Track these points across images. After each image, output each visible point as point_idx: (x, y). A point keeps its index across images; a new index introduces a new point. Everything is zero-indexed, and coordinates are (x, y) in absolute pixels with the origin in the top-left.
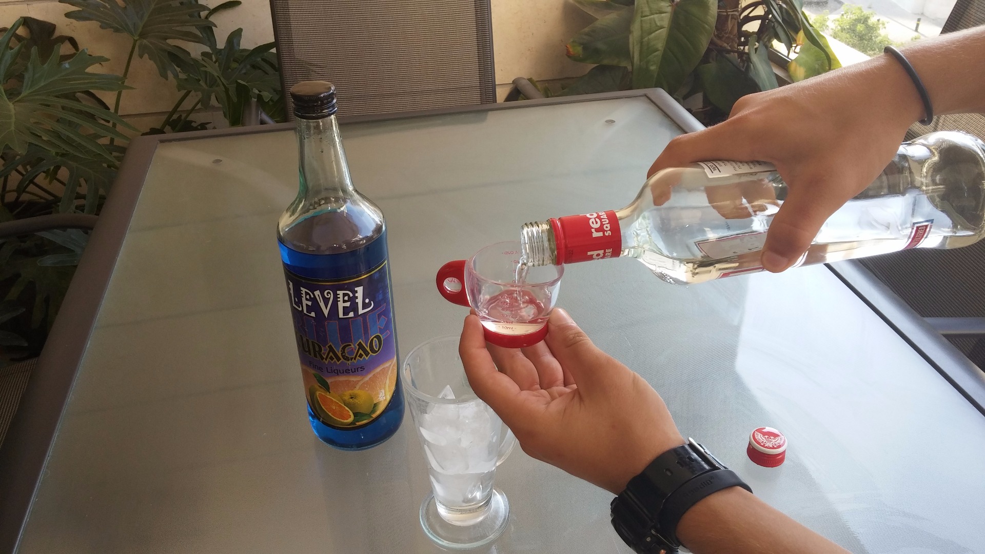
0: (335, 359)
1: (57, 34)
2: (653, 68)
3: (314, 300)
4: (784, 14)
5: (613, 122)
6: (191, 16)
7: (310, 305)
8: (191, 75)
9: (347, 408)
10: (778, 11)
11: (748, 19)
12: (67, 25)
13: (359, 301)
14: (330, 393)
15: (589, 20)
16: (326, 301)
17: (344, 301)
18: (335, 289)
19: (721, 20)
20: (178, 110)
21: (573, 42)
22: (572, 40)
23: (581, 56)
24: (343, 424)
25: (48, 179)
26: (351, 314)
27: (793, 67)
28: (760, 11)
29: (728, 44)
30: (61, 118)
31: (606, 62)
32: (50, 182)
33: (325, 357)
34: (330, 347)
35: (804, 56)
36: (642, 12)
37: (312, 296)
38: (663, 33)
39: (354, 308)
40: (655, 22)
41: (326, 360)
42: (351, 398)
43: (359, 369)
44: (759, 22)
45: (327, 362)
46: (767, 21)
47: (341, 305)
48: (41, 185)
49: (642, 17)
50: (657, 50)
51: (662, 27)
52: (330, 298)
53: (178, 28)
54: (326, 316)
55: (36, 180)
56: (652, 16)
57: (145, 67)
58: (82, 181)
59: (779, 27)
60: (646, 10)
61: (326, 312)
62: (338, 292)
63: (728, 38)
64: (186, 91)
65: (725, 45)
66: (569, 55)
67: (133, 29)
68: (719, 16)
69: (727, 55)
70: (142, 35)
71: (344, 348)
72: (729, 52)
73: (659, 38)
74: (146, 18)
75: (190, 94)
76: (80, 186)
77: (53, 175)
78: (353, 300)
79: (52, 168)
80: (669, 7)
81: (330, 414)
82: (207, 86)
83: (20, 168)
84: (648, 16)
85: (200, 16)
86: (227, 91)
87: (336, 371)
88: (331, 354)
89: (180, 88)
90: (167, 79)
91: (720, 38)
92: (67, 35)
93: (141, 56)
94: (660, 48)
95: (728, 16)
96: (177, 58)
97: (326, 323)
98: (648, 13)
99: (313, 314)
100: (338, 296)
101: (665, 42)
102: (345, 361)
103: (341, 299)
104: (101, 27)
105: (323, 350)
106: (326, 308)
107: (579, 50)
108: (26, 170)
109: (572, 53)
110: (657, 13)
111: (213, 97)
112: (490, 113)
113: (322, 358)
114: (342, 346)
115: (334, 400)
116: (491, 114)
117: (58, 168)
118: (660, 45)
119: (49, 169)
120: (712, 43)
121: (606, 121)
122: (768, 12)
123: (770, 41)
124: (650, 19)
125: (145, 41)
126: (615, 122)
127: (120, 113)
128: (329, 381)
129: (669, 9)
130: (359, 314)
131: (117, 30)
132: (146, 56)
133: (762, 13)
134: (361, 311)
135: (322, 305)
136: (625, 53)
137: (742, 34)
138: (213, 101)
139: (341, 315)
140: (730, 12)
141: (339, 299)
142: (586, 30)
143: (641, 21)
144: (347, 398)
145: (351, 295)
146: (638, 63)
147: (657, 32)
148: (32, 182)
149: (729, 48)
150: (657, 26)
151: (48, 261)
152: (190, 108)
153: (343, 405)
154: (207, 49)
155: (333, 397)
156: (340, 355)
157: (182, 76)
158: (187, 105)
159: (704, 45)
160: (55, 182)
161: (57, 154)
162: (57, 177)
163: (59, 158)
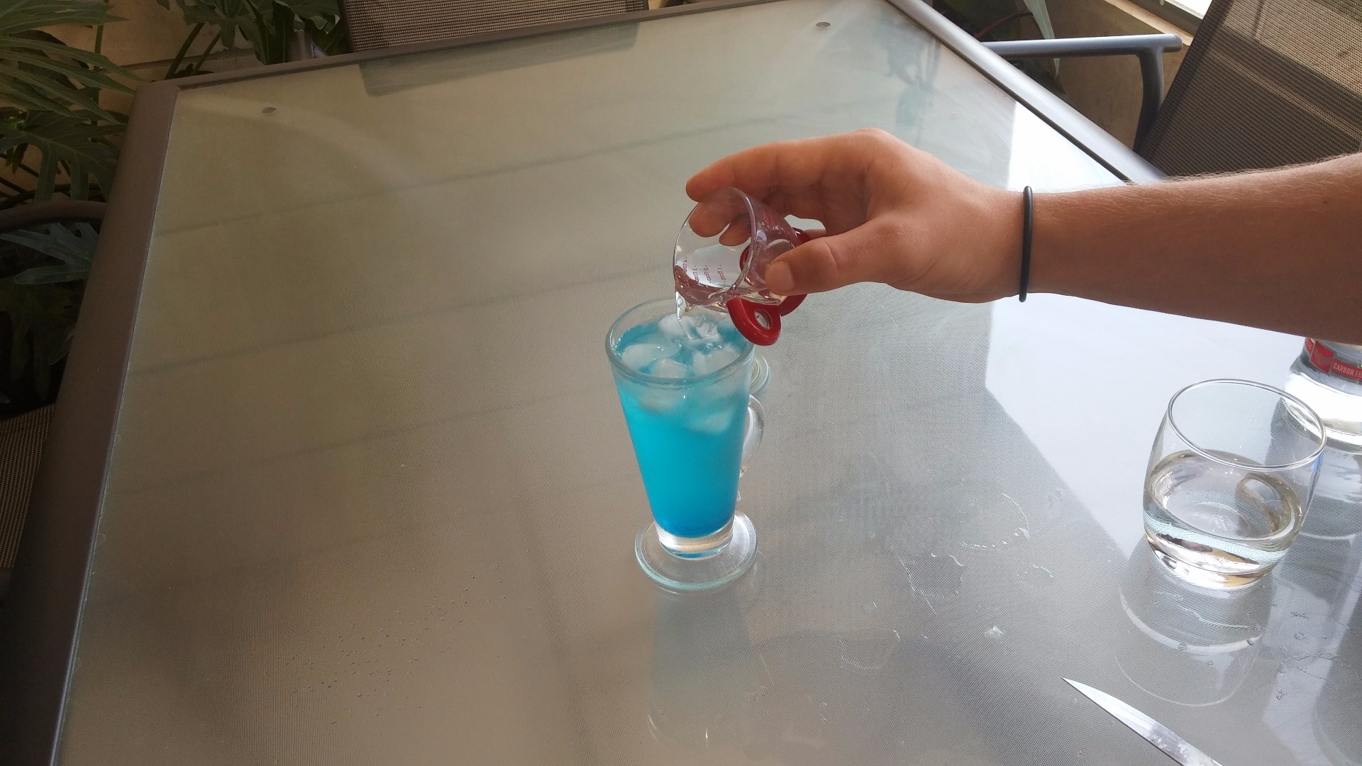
5: (827, 24)
20: (185, 56)
25: (11, 165)
32: (14, 170)
58: (60, 166)
64: (196, 24)
75: (203, 31)
76: (58, 174)
77: (16, 160)
79: (15, 147)
82: (225, 14)
86: (259, 20)
89: (188, 20)
90: (168, 8)
111: (238, 34)
112: (641, 24)
116: (643, 26)
117: (23, 148)
119: (11, 150)
121: (818, 25)
126: (829, 24)
138: (240, 41)
151: (29, 277)
152: (201, 52)
158: (198, 48)
160: (19, 169)
161: (20, 127)
162: (23, 162)
163: (24, 133)
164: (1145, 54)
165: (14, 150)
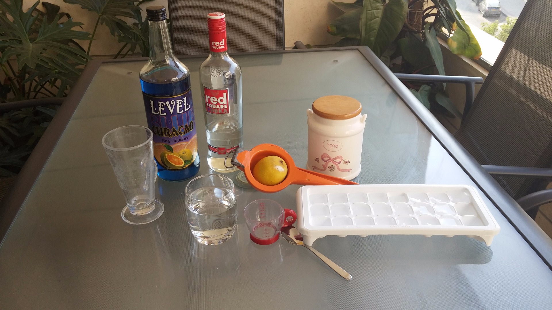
0: (176, 135)
1: (61, 11)
2: (372, 39)
3: (166, 107)
4: (448, 13)
5: (337, 61)
6: (129, 4)
7: (164, 109)
8: (127, 35)
9: (181, 159)
10: (444, 11)
11: (429, 15)
12: (66, 7)
13: (185, 104)
14: (173, 153)
15: (341, 13)
16: (172, 106)
17: (180, 105)
18: (175, 99)
19: (411, 15)
21: (331, 24)
22: (330, 24)
23: (335, 32)
24: (179, 167)
25: (51, 85)
26: (182, 111)
27: (450, 41)
28: (435, 11)
29: (416, 28)
30: (59, 54)
31: (349, 36)
32: (52, 87)
33: (171, 135)
34: (174, 129)
35: (456, 36)
36: (367, 9)
37: (165, 105)
38: (378, 20)
39: (183, 108)
40: (374, 14)
41: (171, 136)
42: (183, 153)
43: (186, 138)
44: (434, 17)
45: (172, 137)
46: (439, 17)
47: (178, 107)
48: (47, 88)
49: (367, 11)
50: (374, 29)
51: (378, 17)
52: (173, 104)
53: (122, 10)
54: (172, 113)
55: (45, 86)
56: (372, 11)
57: (104, 30)
58: (68, 86)
59: (444, 20)
60: (370, 8)
61: (172, 111)
62: (177, 101)
63: (416, 25)
64: (124, 43)
65: (414, 29)
66: (328, 31)
67: (98, 10)
68: (410, 13)
69: (415, 34)
70: (103, 13)
71: (180, 129)
72: (416, 32)
73: (376, 23)
74: (106, 4)
75: (127, 46)
76: (67, 89)
77: (53, 83)
78: (183, 104)
80: (382, 6)
81: (173, 164)
82: (135, 41)
83: (36, 78)
84: (370, 11)
85: (134, 5)
87: (176, 141)
88: (174, 133)
89: (120, 41)
90: (114, 36)
91: (411, 25)
92: (66, 12)
93: (102, 24)
94: (377, 28)
95: (416, 12)
96: (120, 26)
97: (172, 117)
98: (370, 9)
99: (165, 114)
100: (177, 103)
101: (379, 26)
102: (180, 135)
103: (178, 104)
104: (82, 8)
105: (170, 131)
106: (172, 109)
107: (334, 29)
108: (40, 80)
109: (330, 30)
110: (375, 9)
113: (170, 135)
114: (179, 128)
115: (175, 156)
117: (56, 79)
118: (376, 27)
119: (51, 80)
120: (405, 26)
121: (334, 61)
122: (439, 12)
123: (440, 27)
124: (371, 12)
125: (104, 16)
127: (90, 54)
128: (173, 147)
129: (382, 7)
130: (186, 111)
131: (90, 10)
132: (104, 24)
133: (436, 12)
134: (186, 110)
135: (170, 108)
136: (357, 31)
137: (425, 23)
139: (178, 112)
140: (417, 11)
141: (177, 104)
142: (339, 18)
143: (366, 13)
144: (181, 154)
145: (182, 102)
146: (364, 36)
147: (375, 20)
148: (42, 87)
149: (416, 30)
150: (375, 16)
153: (180, 158)
154: (137, 21)
155: (175, 155)
156: (178, 132)
157: (122, 35)
159: (400, 27)
160: (54, 87)
161: (56, 72)
162: (55, 84)
163: (57, 75)
164: (467, 83)
165: (53, 80)
